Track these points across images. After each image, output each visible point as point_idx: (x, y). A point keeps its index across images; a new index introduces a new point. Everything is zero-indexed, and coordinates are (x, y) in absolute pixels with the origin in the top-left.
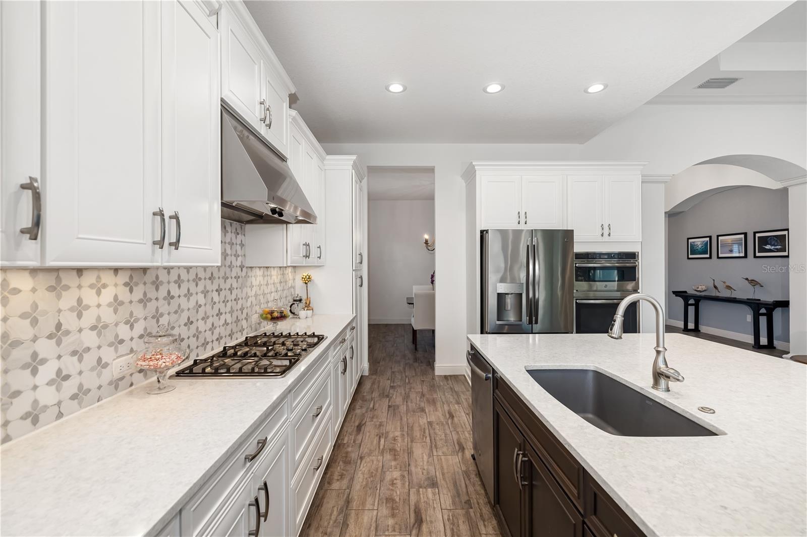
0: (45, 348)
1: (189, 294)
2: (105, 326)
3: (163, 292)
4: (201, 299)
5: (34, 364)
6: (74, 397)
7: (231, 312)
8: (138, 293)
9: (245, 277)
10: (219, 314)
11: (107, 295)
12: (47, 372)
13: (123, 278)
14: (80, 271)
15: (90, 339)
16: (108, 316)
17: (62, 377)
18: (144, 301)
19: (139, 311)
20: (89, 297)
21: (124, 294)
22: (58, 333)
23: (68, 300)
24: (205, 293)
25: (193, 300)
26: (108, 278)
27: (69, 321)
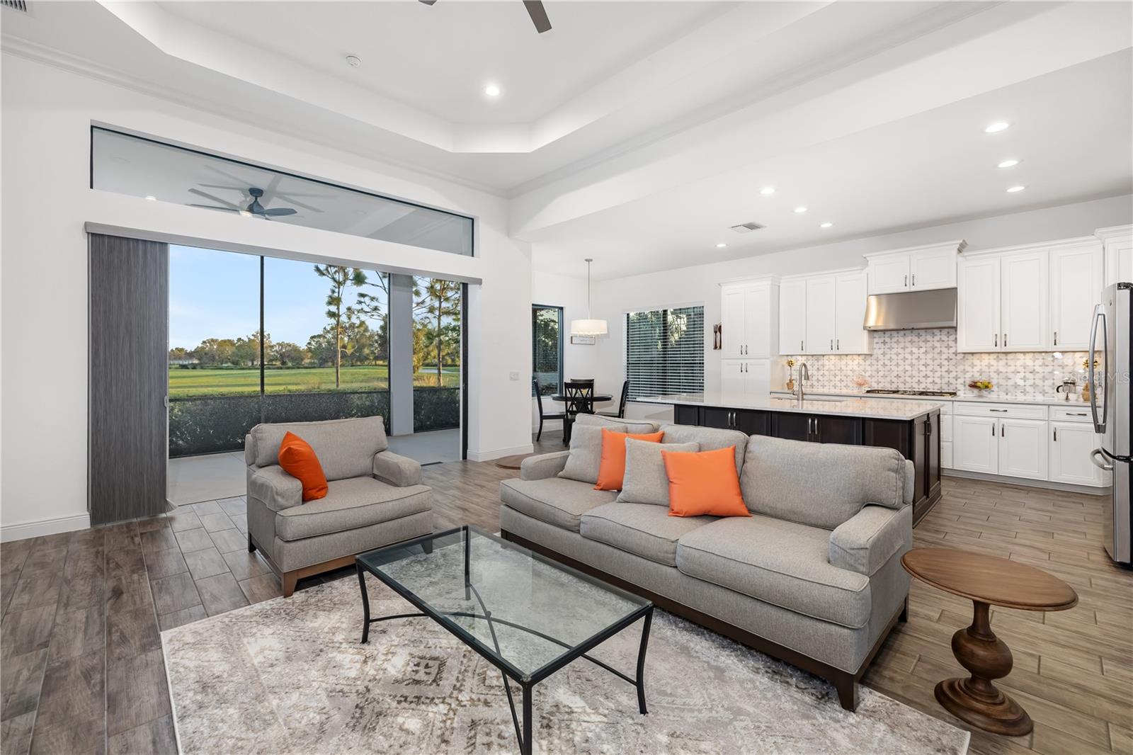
0: (838, 373)
1: (897, 365)
2: (855, 371)
3: (881, 363)
4: (908, 368)
5: (835, 376)
6: (845, 386)
7: (941, 377)
8: (868, 362)
9: (961, 359)
10: (926, 376)
11: (856, 362)
12: (838, 378)
13: (862, 357)
14: (847, 355)
15: (850, 373)
16: (856, 368)
17: (841, 381)
18: (871, 365)
19: (868, 368)
20: (850, 362)
21: (862, 362)
22: (841, 370)
23: (843, 362)
24: (912, 365)
25: (901, 368)
26: (856, 357)
27: (844, 367)
